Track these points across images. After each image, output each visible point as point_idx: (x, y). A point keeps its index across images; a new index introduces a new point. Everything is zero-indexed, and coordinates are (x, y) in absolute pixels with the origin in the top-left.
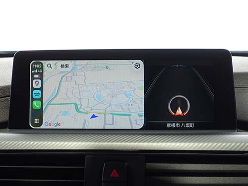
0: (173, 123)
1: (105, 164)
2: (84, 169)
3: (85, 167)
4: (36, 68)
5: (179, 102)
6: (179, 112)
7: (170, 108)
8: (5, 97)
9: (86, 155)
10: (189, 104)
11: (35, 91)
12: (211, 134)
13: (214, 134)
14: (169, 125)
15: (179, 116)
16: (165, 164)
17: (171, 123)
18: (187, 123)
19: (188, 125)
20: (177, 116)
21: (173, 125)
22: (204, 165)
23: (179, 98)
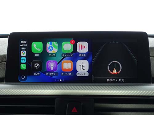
0: (111, 79)
1: (68, 104)
2: (54, 107)
3: (55, 106)
4: (23, 43)
5: (115, 65)
6: (115, 71)
7: (109, 69)
8: (2, 62)
9: (55, 98)
10: (121, 66)
11: (22, 58)
12: (136, 85)
13: (138, 85)
14: (108, 80)
15: (115, 74)
16: (107, 104)
17: (109, 79)
18: (120, 79)
19: (120, 80)
20: (113, 74)
21: (111, 80)
22: (132, 105)
23: (115, 62)
